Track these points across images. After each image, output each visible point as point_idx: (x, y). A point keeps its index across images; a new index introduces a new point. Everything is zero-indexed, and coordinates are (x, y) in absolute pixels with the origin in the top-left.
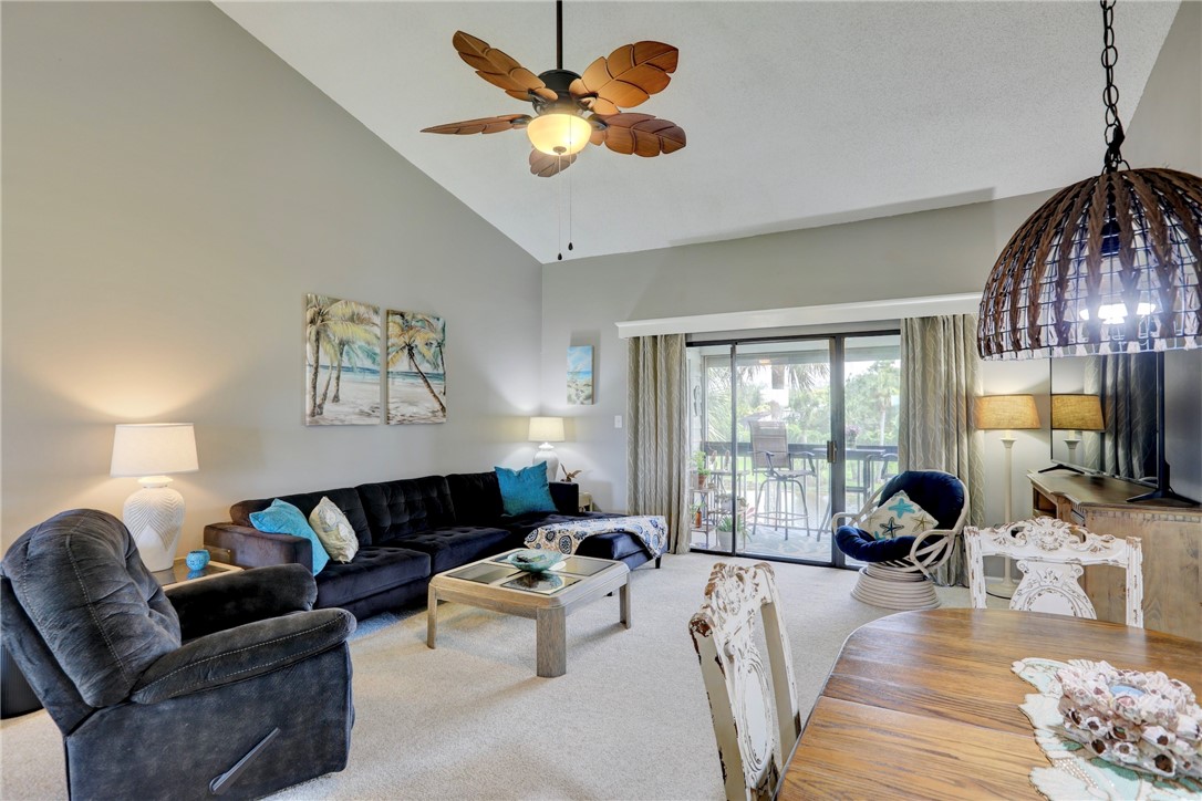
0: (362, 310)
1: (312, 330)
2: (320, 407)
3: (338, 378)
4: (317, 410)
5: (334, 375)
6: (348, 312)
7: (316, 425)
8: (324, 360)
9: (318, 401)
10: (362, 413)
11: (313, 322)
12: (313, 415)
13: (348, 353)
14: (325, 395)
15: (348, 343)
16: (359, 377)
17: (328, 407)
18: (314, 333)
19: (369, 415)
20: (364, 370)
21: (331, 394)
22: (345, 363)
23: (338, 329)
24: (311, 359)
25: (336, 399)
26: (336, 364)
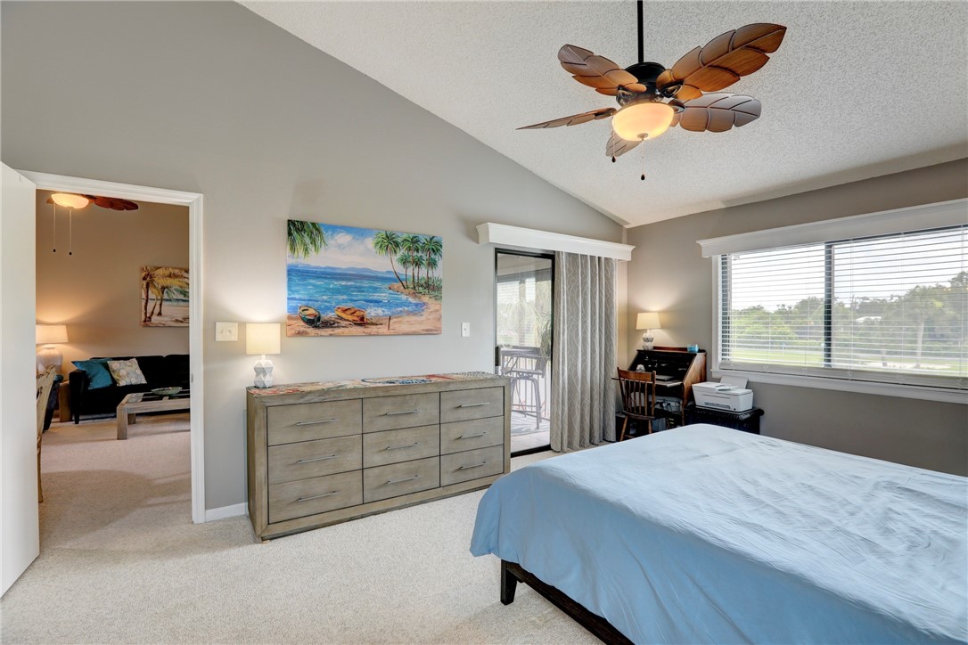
0: (177, 271)
1: (145, 283)
2: (150, 318)
3: (161, 305)
4: (148, 319)
5: (159, 303)
6: (167, 272)
7: (147, 326)
8: (151, 296)
9: (148, 315)
10: (177, 321)
11: (144, 279)
12: (145, 321)
13: (167, 293)
14: (153, 313)
15: (167, 287)
16: (175, 303)
17: (155, 319)
18: (145, 286)
19: (182, 322)
20: (178, 300)
21: (157, 311)
22: (166, 296)
23: (160, 282)
24: (144, 296)
25: (160, 314)
26: (159, 298)
